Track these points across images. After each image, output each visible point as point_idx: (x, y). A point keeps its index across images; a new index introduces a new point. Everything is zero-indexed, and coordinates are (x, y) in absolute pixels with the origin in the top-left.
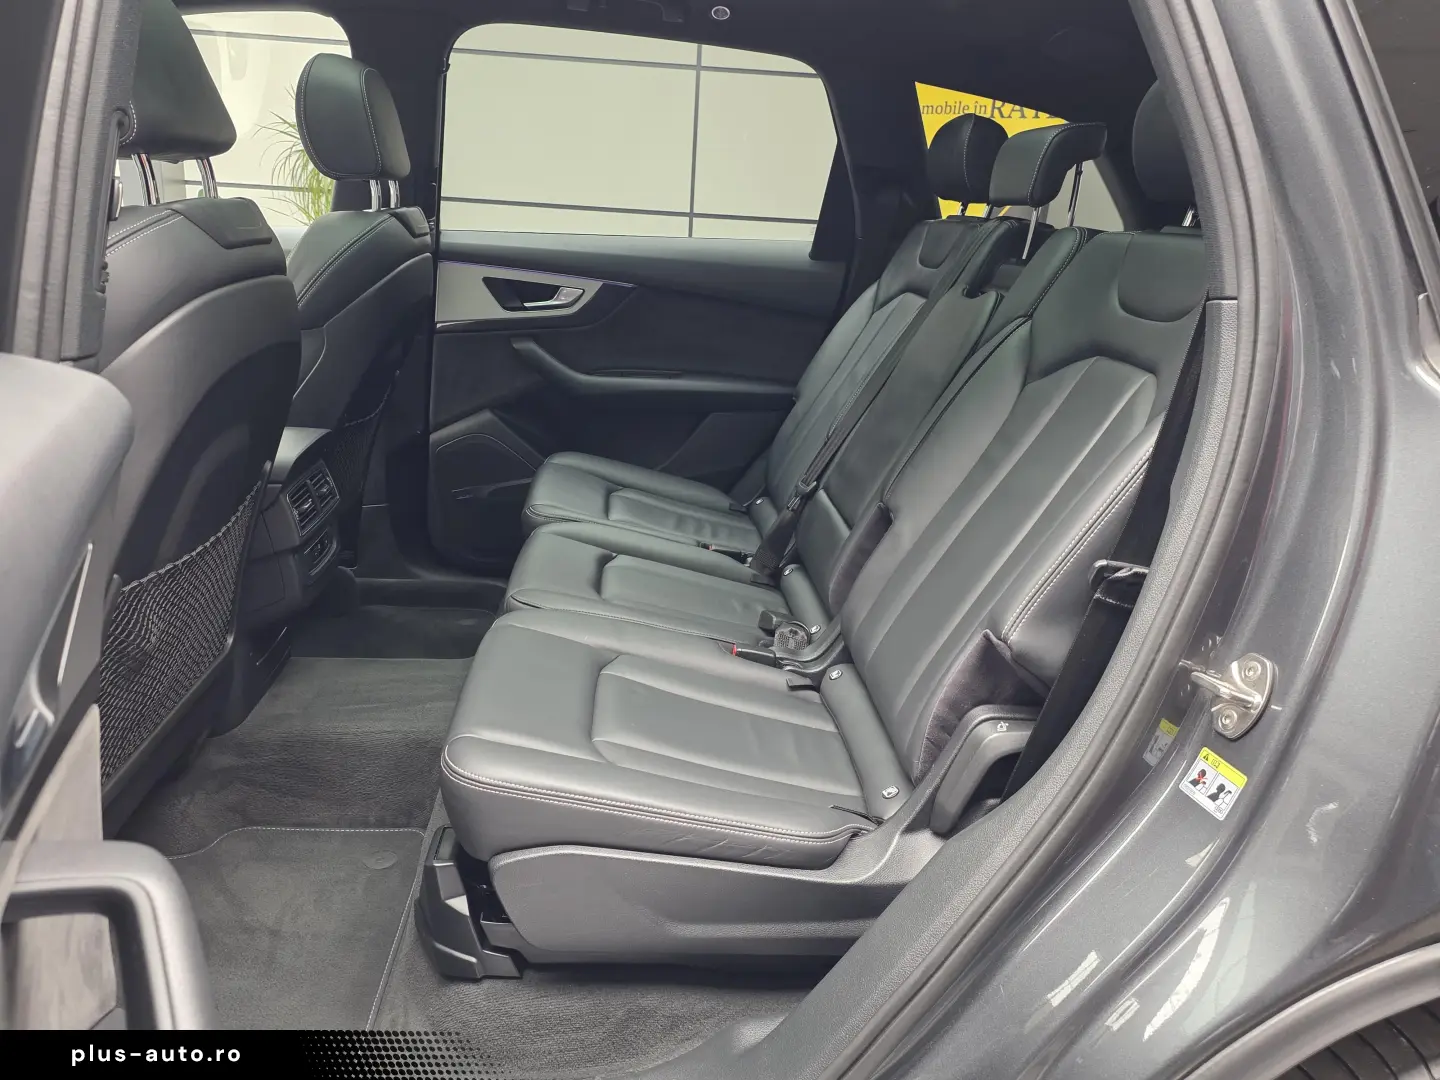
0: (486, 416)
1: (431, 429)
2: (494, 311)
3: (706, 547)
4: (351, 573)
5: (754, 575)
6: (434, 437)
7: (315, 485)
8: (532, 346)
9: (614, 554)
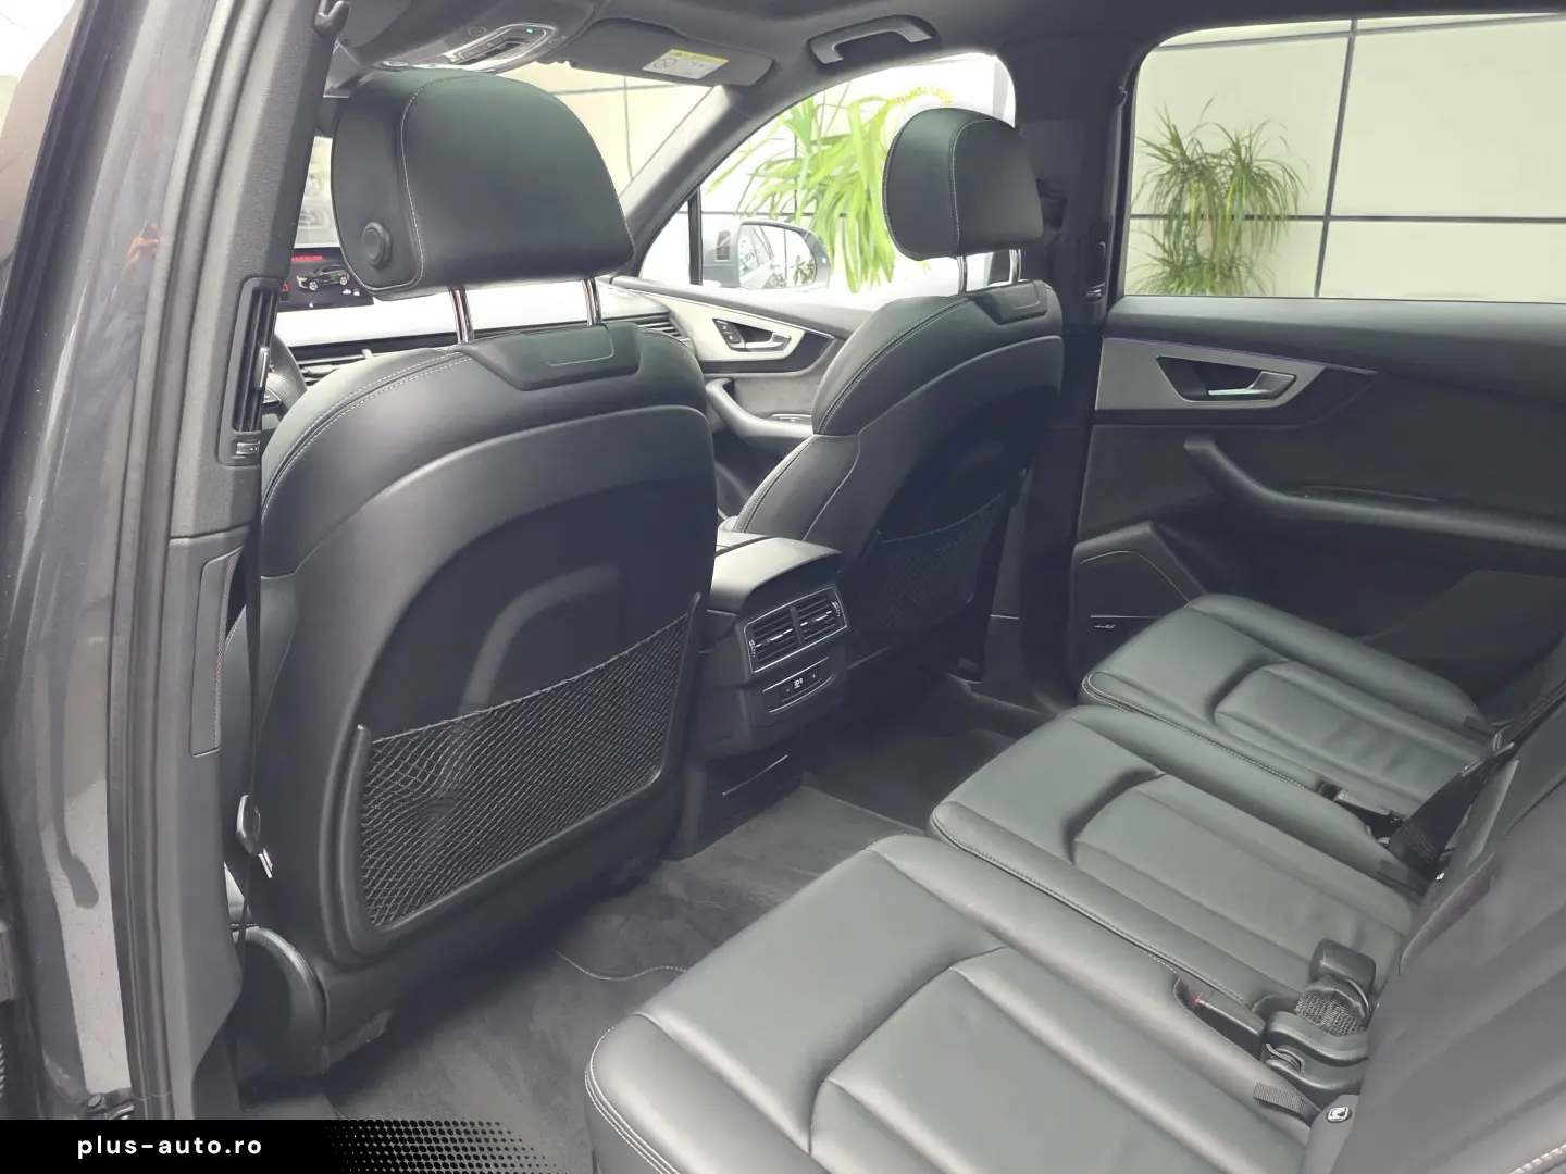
0: (1144, 529)
1: (1079, 537)
2: (1169, 396)
3: (1329, 791)
4: (969, 687)
5: (1385, 863)
6: (1079, 547)
7: (800, 614)
8: (1211, 449)
9: (1160, 772)
